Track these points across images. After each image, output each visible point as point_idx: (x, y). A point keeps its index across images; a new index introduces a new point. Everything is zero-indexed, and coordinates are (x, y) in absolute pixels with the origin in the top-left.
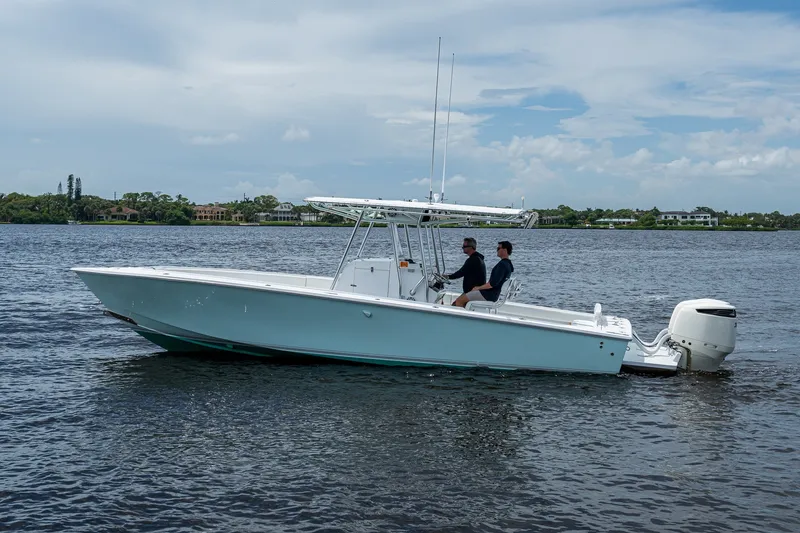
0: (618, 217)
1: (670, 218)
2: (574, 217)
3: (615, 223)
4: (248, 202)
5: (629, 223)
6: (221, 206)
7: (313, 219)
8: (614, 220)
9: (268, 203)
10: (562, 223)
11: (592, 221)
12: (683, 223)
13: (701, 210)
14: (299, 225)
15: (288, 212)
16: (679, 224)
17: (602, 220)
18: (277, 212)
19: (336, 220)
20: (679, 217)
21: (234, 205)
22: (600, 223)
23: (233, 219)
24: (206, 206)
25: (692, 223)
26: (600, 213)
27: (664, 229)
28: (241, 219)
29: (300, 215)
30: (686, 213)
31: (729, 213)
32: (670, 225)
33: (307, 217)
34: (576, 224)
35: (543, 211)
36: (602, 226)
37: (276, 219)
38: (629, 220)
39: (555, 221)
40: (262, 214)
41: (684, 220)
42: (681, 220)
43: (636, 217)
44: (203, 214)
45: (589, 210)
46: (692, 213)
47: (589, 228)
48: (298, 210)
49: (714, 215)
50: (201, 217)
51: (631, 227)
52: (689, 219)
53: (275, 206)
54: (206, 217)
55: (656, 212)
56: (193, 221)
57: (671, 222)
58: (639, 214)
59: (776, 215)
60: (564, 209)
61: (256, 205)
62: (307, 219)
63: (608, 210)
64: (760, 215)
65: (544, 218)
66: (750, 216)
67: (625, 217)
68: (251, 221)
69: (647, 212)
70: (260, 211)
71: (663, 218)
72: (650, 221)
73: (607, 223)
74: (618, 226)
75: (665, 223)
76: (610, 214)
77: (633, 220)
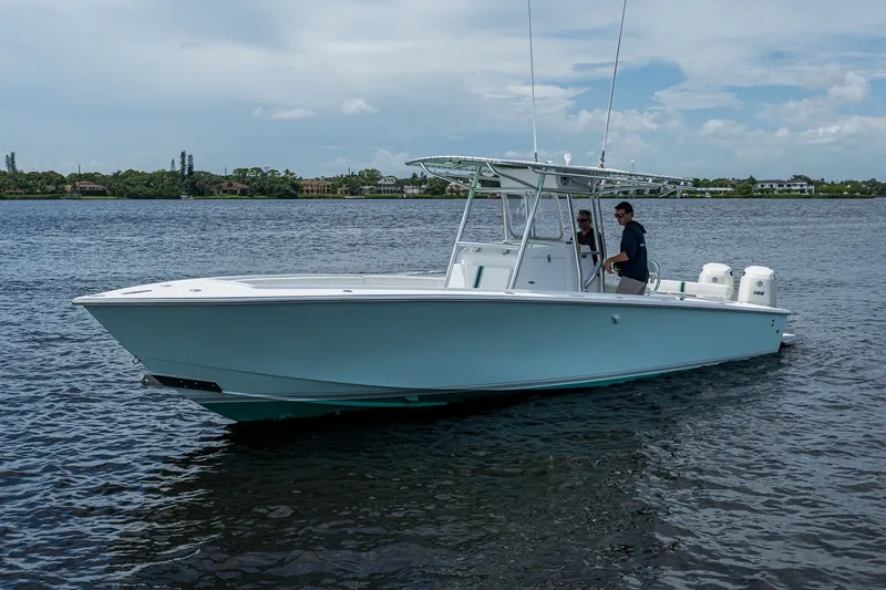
0: (715, 186)
1: (767, 186)
3: (712, 192)
4: (353, 175)
5: (725, 192)
6: (327, 179)
7: (416, 191)
8: (711, 189)
9: (372, 177)
11: (689, 190)
12: (779, 192)
13: (797, 178)
14: (403, 198)
15: (391, 185)
16: (776, 192)
17: (699, 189)
18: (380, 185)
19: (437, 193)
20: (775, 186)
21: (339, 179)
22: (697, 192)
23: (339, 193)
24: (312, 180)
25: (789, 191)
26: (697, 183)
27: (761, 197)
28: (346, 192)
29: (402, 188)
30: (782, 181)
31: (826, 181)
32: (766, 193)
33: (410, 190)
36: (699, 195)
37: (380, 192)
38: (725, 189)
40: (367, 187)
41: (781, 188)
42: (778, 188)
43: (733, 186)
44: (310, 188)
46: (789, 181)
47: (686, 197)
48: (400, 183)
49: (810, 182)
50: (307, 191)
51: (728, 195)
52: (785, 187)
53: (378, 179)
54: (312, 191)
55: (752, 181)
56: (300, 195)
57: (767, 191)
58: (735, 184)
59: (873, 183)
61: (360, 179)
62: (410, 191)
63: (705, 180)
64: (856, 182)
66: (847, 183)
67: (721, 186)
68: (356, 194)
69: (743, 181)
70: (364, 185)
71: (759, 186)
72: (747, 189)
73: (703, 192)
74: (714, 195)
75: (762, 191)
76: (707, 184)
77: (730, 189)
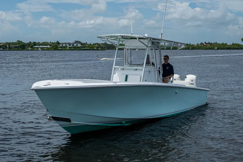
0: (43, 45)
1: (64, 45)
2: (24, 46)
3: (41, 48)
5: (47, 47)
8: (41, 46)
10: (19, 48)
11: (32, 47)
13: (76, 42)
16: (68, 48)
17: (36, 46)
20: (67, 45)
22: (35, 48)
26: (35, 44)
27: (62, 50)
30: (70, 43)
31: (87, 43)
32: (64, 48)
34: (24, 48)
35: (10, 43)
36: (36, 49)
38: (47, 46)
39: (16, 47)
41: (70, 46)
42: (69, 46)
43: (50, 45)
45: (30, 42)
46: (73, 43)
47: (30, 50)
49: (82, 44)
51: (48, 49)
52: (71, 46)
55: (58, 43)
57: (64, 47)
59: (105, 44)
60: (19, 42)
63: (39, 42)
64: (99, 44)
65: (11, 46)
66: (96, 44)
67: (45, 45)
69: (54, 43)
71: (61, 45)
72: (56, 47)
73: (38, 48)
74: (43, 49)
75: (62, 47)
76: (39, 44)
77: (49, 47)
